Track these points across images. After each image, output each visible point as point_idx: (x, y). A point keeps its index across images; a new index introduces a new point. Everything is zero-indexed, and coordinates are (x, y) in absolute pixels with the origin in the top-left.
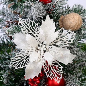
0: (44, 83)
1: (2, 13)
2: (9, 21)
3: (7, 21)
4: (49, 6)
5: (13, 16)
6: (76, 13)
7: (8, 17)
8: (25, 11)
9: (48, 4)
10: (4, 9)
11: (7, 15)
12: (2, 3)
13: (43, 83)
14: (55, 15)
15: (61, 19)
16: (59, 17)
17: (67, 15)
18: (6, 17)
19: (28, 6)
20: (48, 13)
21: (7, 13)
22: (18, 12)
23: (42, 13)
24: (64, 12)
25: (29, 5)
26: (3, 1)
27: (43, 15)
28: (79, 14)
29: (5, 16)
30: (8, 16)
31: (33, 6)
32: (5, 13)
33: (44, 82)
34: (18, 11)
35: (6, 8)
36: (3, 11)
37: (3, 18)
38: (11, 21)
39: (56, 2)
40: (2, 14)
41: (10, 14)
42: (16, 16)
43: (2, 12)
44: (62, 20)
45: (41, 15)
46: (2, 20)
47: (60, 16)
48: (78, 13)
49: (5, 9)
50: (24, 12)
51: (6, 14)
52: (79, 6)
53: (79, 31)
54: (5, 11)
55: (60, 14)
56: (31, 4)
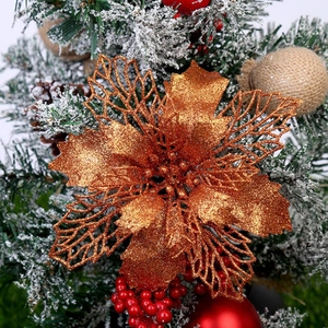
0: (187, 321)
1: (19, 57)
2: (48, 84)
3: (42, 85)
4: (200, 22)
5: (60, 69)
6: (303, 49)
7: (43, 73)
8: (108, 46)
9: (196, 14)
10: (25, 43)
11: (38, 64)
12: (21, 14)
13: (181, 321)
14: (224, 58)
15: (245, 73)
16: (239, 65)
17: (272, 57)
18: (33, 74)
19: (118, 25)
20: (196, 51)
21: (37, 59)
22: (80, 51)
23: (175, 46)
24: (258, 47)
25: (126, 17)
26: (23, 8)
27: (180, 55)
28: (317, 53)
29: (30, 69)
30: (39, 71)
31: (140, 18)
32: (27, 59)
33: (185, 318)
34: (80, 46)
35: (33, 40)
36: (20, 51)
37: (21, 78)
38: (56, 84)
39: (226, 4)
40: (18, 63)
41: (47, 64)
42: (72, 68)
43: (17, 54)
44: (251, 74)
45: (169, 53)
46: (20, 86)
47: (243, 59)
48: (310, 48)
49: (29, 44)
50: (104, 47)
51: (33, 62)
52: (314, 24)
53: (315, 116)
54: (31, 52)
55: (242, 55)
56: (133, 13)
